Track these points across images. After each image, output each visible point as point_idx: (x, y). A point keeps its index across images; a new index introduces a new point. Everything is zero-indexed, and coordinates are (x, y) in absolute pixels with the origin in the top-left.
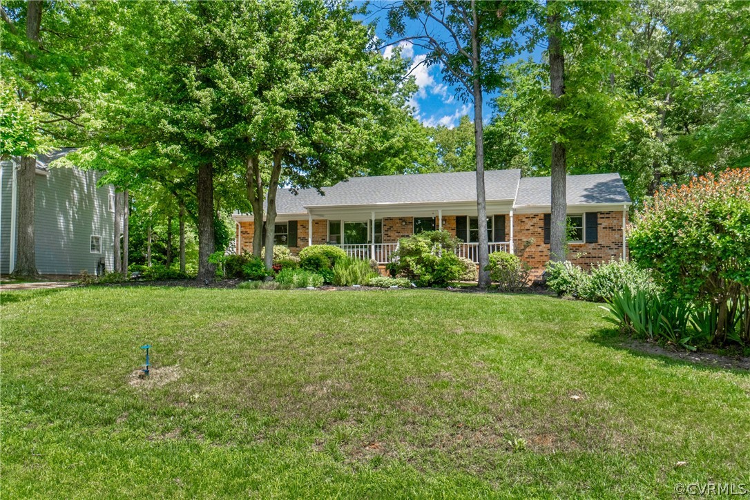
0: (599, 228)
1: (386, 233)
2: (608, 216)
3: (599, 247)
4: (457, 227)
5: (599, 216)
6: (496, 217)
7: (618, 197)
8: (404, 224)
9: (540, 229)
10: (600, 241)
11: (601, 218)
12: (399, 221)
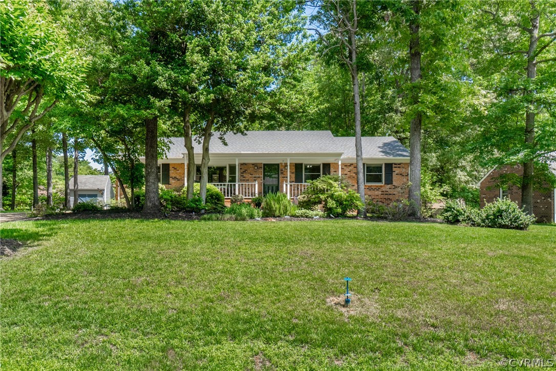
0: (393, 175)
1: (242, 174)
2: (399, 166)
3: (393, 187)
4: (296, 171)
5: (394, 166)
6: (324, 164)
7: (405, 153)
8: (256, 168)
9: (354, 174)
10: (394, 183)
11: (395, 167)
12: (252, 166)
